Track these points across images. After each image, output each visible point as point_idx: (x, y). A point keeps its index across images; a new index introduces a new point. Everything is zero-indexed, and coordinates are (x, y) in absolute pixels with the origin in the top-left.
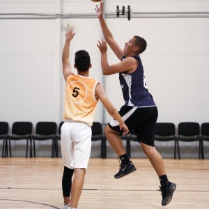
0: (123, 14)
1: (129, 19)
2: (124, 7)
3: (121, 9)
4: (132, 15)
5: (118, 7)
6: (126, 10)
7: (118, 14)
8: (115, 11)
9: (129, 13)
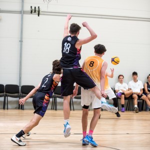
0: (35, 12)
1: (39, 16)
2: (35, 8)
3: (33, 8)
4: (40, 13)
5: (31, 7)
6: (37, 9)
7: (32, 12)
8: (29, 9)
9: (39, 12)
